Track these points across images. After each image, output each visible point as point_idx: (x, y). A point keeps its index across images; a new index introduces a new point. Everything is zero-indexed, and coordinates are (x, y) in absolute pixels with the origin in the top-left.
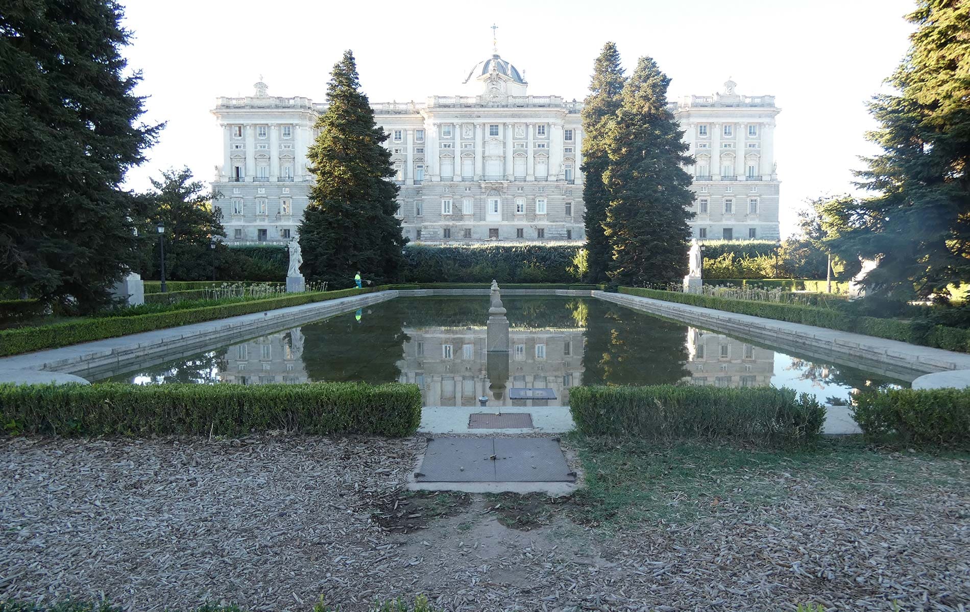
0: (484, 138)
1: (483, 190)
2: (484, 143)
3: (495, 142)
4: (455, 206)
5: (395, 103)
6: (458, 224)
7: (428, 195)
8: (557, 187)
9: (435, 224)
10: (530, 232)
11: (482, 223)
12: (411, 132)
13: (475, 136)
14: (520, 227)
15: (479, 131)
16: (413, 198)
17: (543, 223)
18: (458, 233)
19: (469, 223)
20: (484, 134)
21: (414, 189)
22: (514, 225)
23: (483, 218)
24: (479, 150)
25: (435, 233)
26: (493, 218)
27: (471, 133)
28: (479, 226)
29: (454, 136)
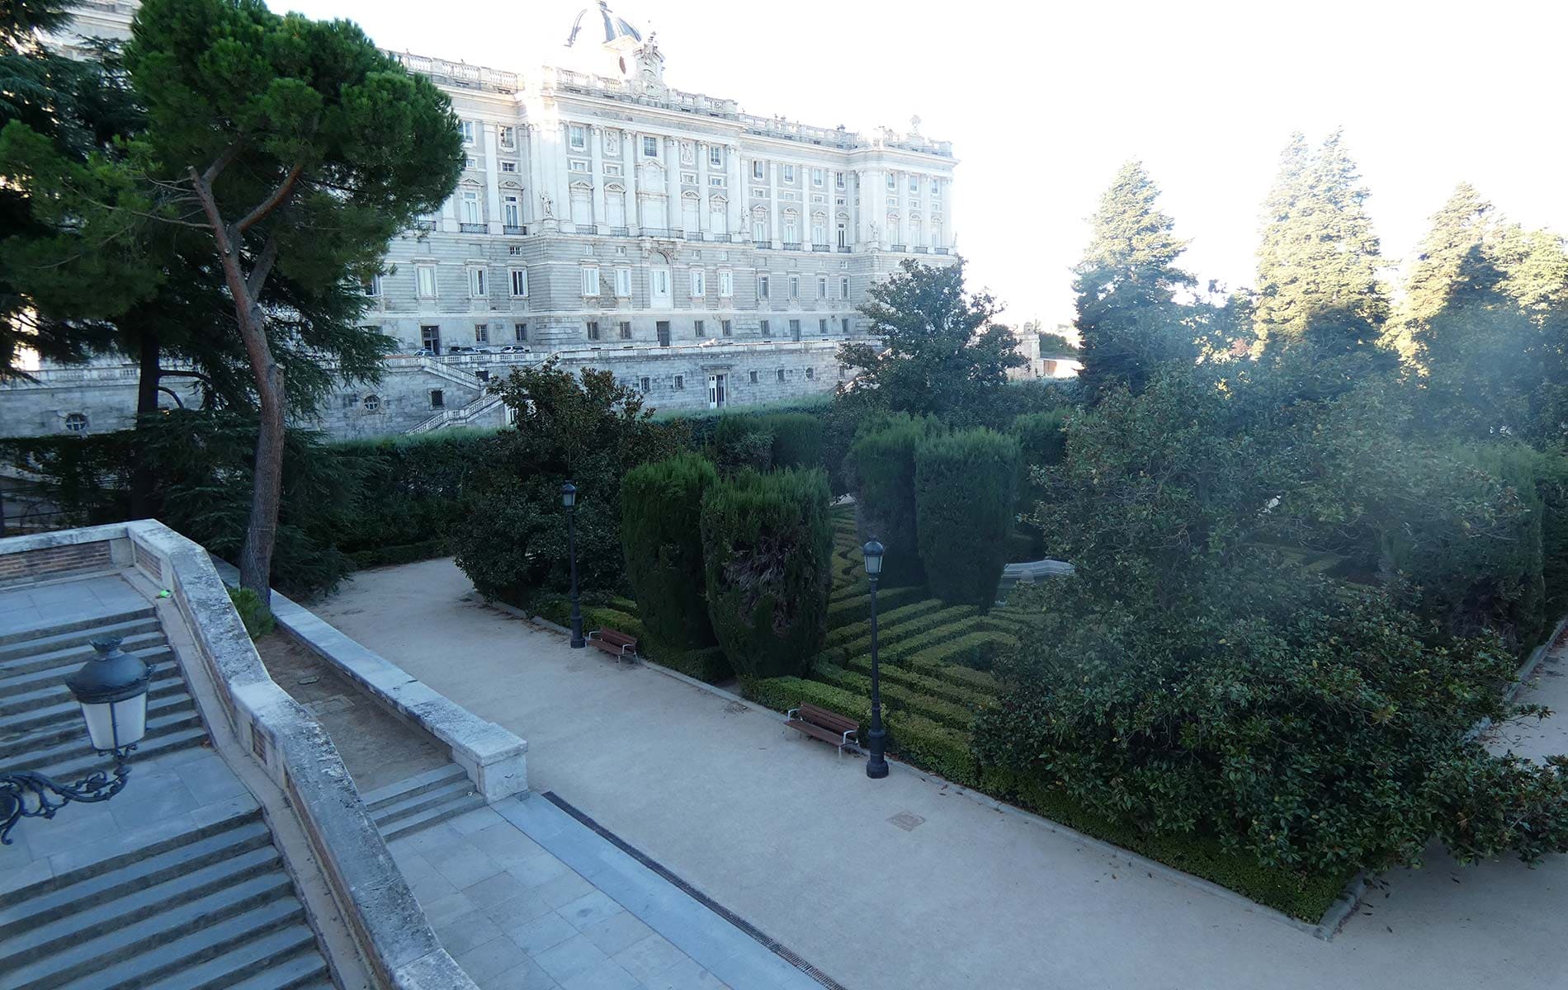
0: (636, 158)
1: (646, 254)
2: (637, 167)
3: (653, 168)
4: (603, 282)
5: (462, 64)
6: (610, 313)
7: (559, 259)
8: (744, 253)
9: (574, 313)
10: (713, 328)
11: (646, 311)
12: (492, 129)
13: (622, 153)
14: (698, 319)
15: (628, 144)
16: (503, 260)
17: (729, 312)
18: (611, 330)
19: (625, 312)
20: (635, 150)
21: (504, 242)
22: (690, 316)
23: (645, 304)
24: (630, 178)
25: (575, 330)
26: (661, 305)
27: (616, 147)
28: (641, 317)
29: (590, 150)
